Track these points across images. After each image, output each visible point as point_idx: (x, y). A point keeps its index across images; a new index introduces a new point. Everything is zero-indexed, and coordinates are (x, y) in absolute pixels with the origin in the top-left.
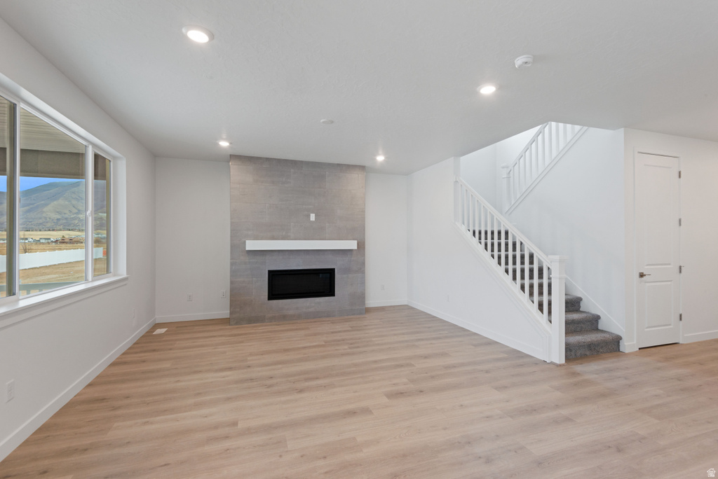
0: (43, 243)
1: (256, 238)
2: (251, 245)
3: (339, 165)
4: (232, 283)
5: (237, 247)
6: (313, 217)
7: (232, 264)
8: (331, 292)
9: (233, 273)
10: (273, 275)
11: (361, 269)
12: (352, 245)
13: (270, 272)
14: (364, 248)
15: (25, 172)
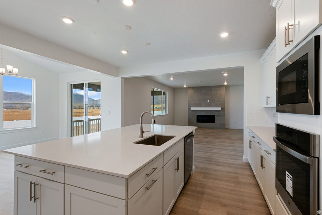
0: (157, 108)
1: (194, 107)
2: (192, 108)
3: (216, 86)
4: (188, 117)
5: (189, 109)
6: (208, 101)
7: (188, 113)
8: (214, 122)
9: (189, 115)
10: (198, 116)
11: (223, 115)
12: (219, 109)
13: (197, 116)
14: (224, 110)
15: (155, 95)
